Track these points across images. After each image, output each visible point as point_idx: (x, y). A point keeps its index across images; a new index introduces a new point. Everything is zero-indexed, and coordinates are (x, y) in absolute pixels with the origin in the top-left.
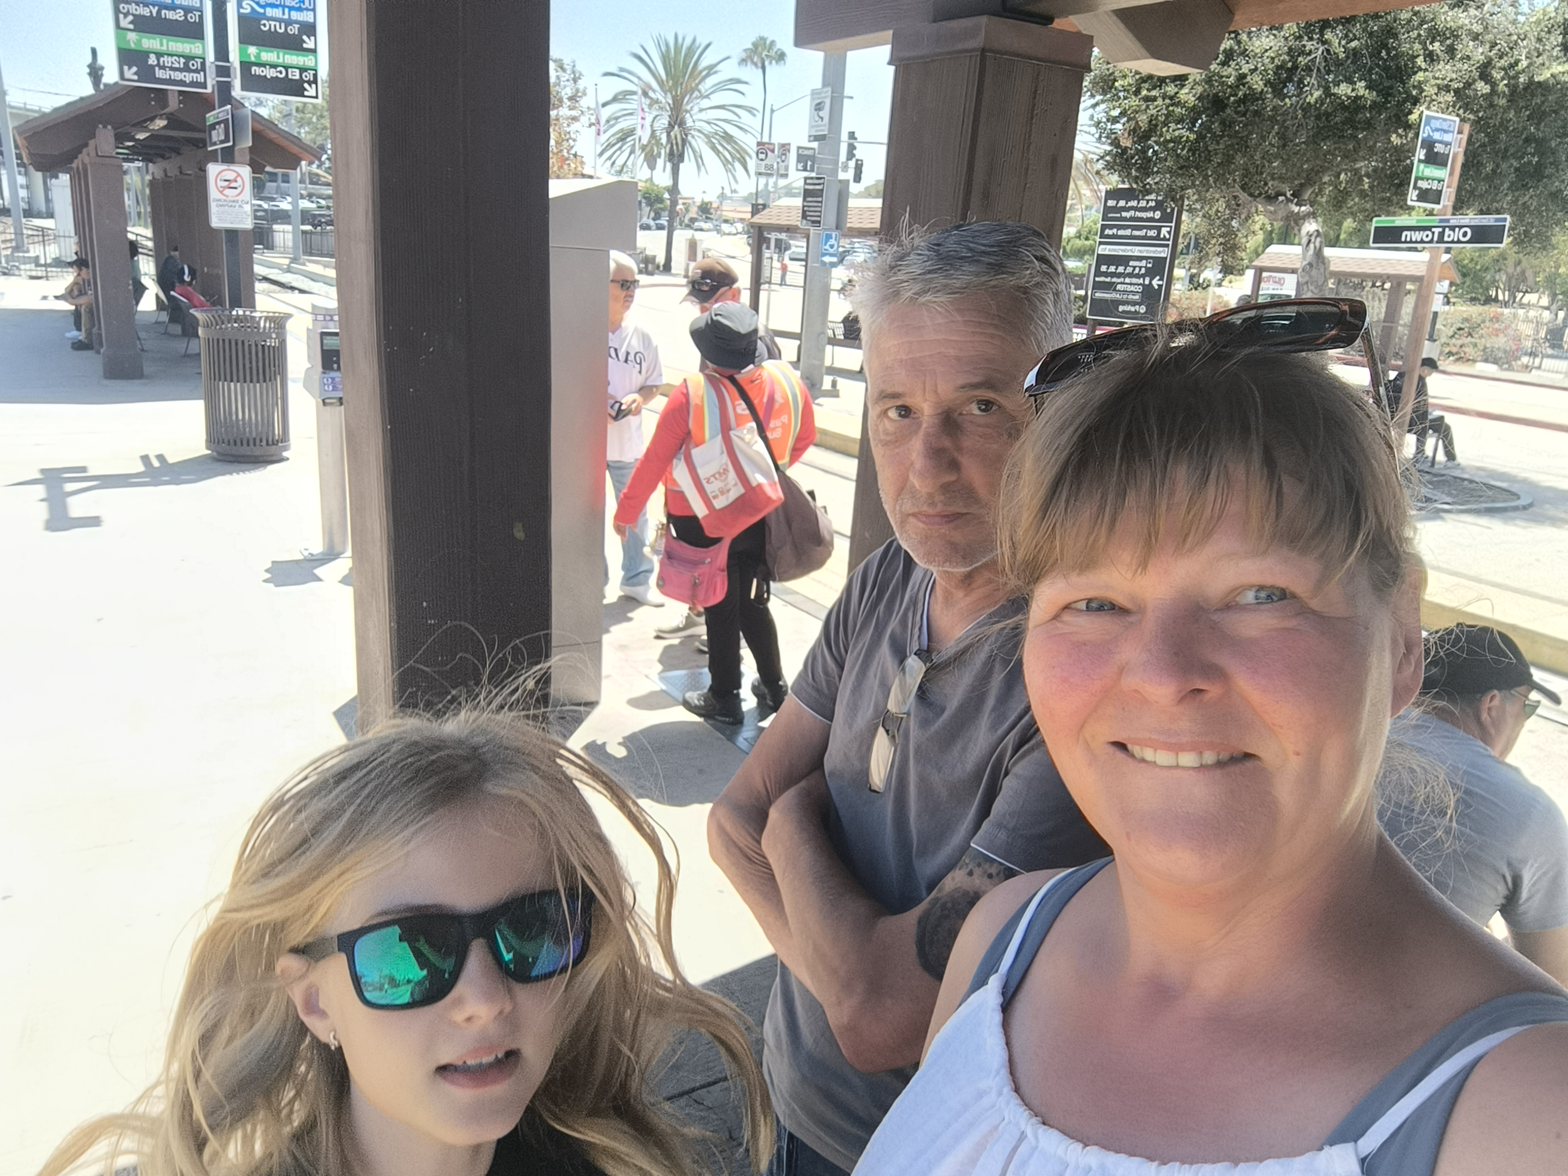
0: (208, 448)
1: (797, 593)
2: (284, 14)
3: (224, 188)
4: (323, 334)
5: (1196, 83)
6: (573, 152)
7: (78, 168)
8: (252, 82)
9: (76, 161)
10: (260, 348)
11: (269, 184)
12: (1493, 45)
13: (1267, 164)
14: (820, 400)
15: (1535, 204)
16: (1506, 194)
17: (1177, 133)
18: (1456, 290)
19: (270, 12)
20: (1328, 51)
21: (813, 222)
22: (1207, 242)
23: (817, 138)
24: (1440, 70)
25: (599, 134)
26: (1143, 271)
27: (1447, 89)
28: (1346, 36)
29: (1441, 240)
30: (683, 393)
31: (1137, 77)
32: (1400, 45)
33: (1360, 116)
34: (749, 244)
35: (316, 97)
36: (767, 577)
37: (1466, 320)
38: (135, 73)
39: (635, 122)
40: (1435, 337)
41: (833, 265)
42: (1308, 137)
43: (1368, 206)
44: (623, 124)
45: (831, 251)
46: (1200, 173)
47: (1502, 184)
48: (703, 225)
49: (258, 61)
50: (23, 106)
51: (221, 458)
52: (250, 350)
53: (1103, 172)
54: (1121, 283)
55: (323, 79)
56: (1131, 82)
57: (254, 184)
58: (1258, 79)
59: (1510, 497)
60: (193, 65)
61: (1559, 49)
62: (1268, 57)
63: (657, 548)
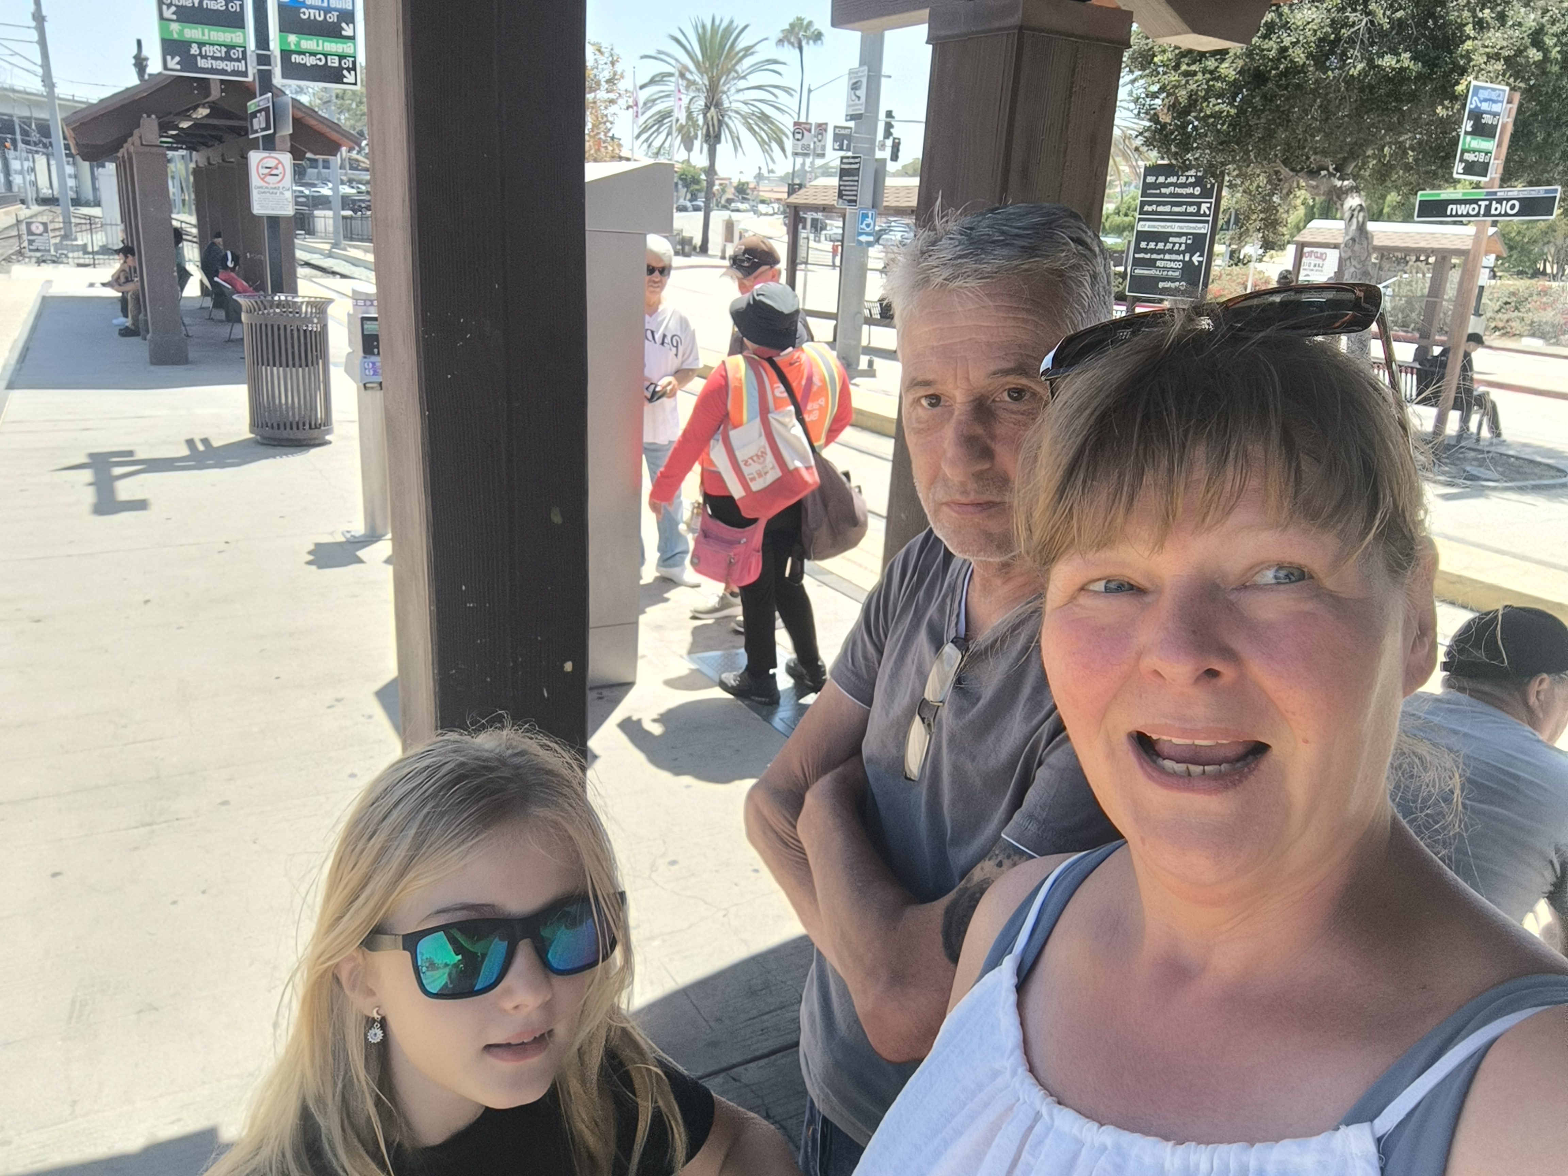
0: (251, 432)
1: (832, 573)
3: (266, 175)
4: (364, 319)
5: (1236, 56)
6: (610, 134)
7: (123, 157)
8: (292, 70)
9: (121, 150)
10: (302, 332)
11: (310, 171)
12: (1545, 11)
13: (1309, 139)
14: (857, 380)
16: (1558, 165)
17: (1217, 108)
18: (1502, 264)
20: (1372, 22)
21: (850, 201)
22: (1248, 218)
23: (852, 117)
24: (1490, 38)
25: (637, 116)
26: (1183, 247)
27: (1497, 57)
28: (1391, 6)
29: (1487, 213)
30: (722, 376)
31: (1177, 51)
32: (1447, 13)
33: (1405, 87)
34: (785, 224)
35: (355, 84)
36: (803, 555)
37: (1513, 294)
38: (178, 63)
39: (672, 103)
40: (1480, 312)
41: (870, 244)
42: (1351, 110)
43: (1413, 179)
44: (660, 106)
45: (868, 230)
46: (1241, 149)
47: (1553, 154)
48: (740, 205)
49: (298, 49)
50: (71, 98)
51: (265, 442)
52: (292, 335)
53: (1141, 149)
54: (1161, 259)
55: (361, 66)
56: (1170, 57)
57: (295, 171)
58: (1300, 52)
59: (1558, 474)
60: (234, 54)
62: (1310, 30)
63: (692, 525)
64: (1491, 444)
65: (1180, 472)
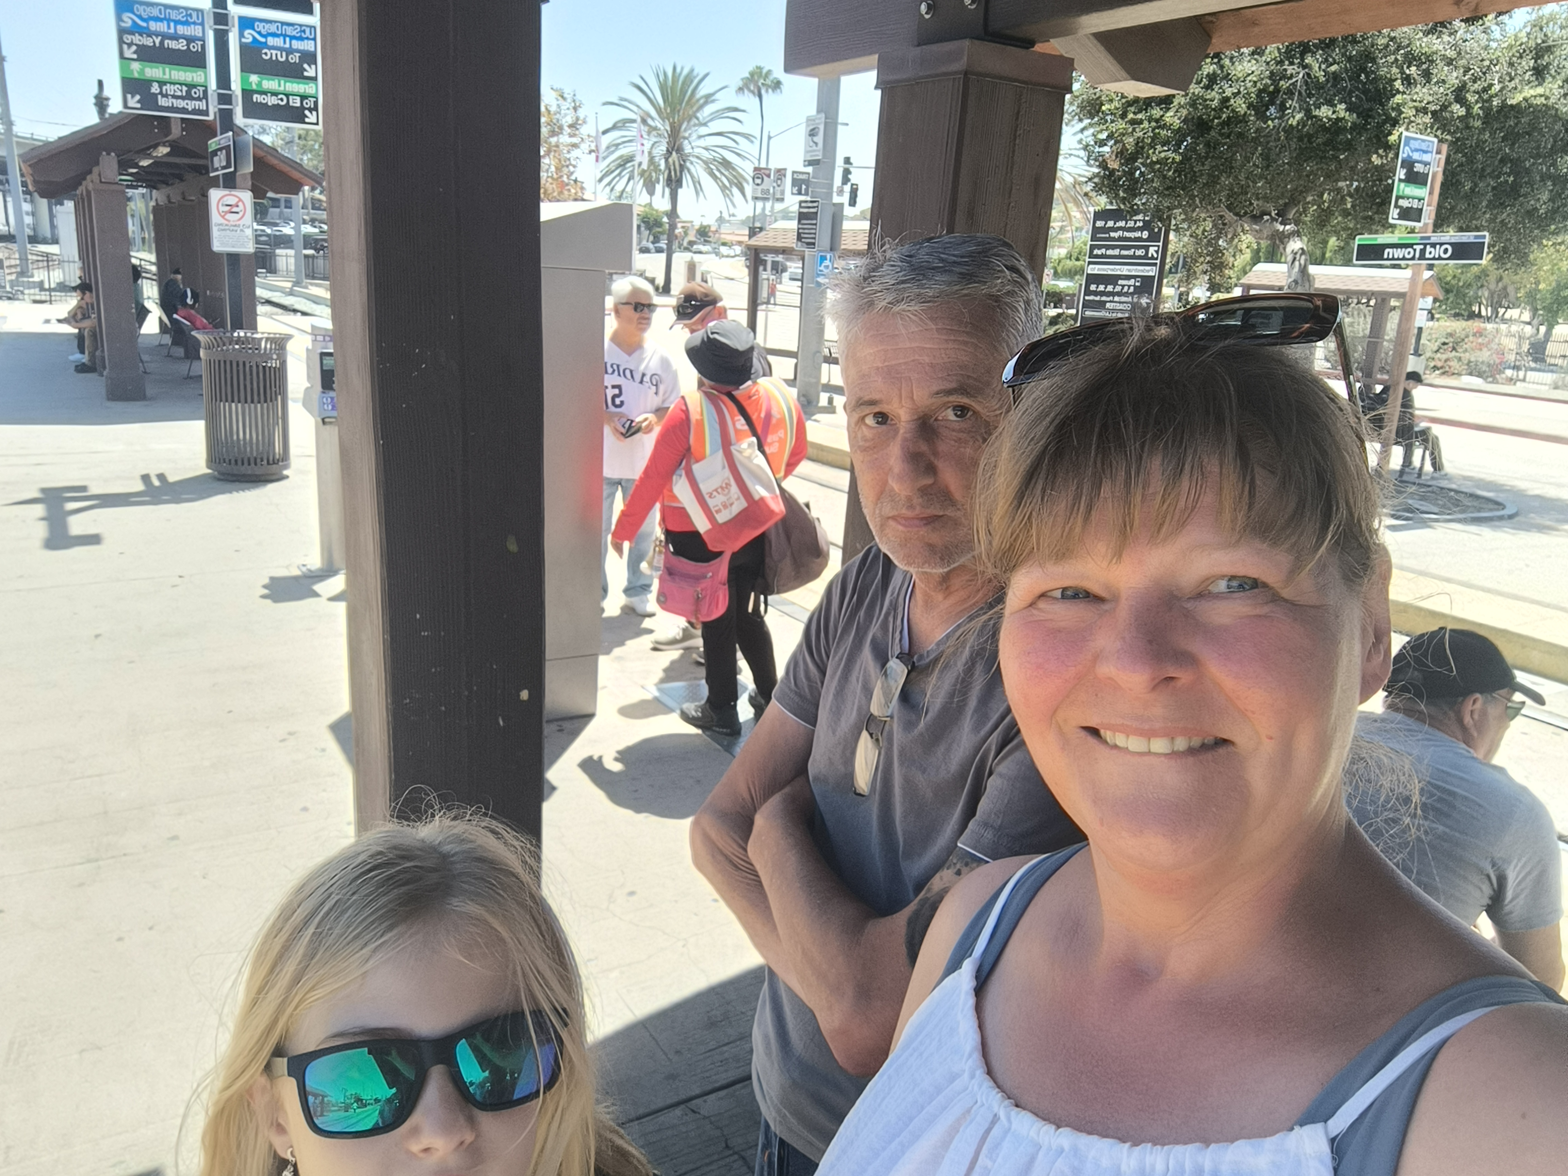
0: (208, 467)
1: (794, 604)
2: (285, 42)
3: (226, 213)
4: (323, 355)
5: (1180, 106)
6: (573, 177)
7: (82, 194)
8: (254, 110)
9: (80, 188)
10: (261, 368)
11: (271, 210)
12: (1467, 70)
13: (1251, 184)
14: (815, 417)
15: (1512, 221)
16: (1485, 213)
17: (1163, 155)
18: (1440, 306)
19: (271, 41)
20: (1308, 75)
21: (808, 244)
22: (1195, 261)
23: (810, 163)
24: (1417, 93)
25: (597, 160)
26: (1132, 289)
27: (1425, 110)
28: (1326, 60)
29: (1422, 257)
30: (682, 410)
31: (1124, 101)
32: (1378, 69)
33: (1341, 137)
34: (747, 267)
35: (317, 124)
36: (767, 590)
37: (1450, 335)
38: (139, 102)
39: (635, 148)
40: (1420, 352)
41: (828, 286)
42: (1291, 158)
43: (1351, 226)
44: (623, 151)
45: (826, 271)
46: (1186, 194)
47: (1480, 202)
48: (701, 247)
49: (260, 89)
50: (29, 136)
51: (222, 477)
52: (251, 371)
53: (1090, 194)
54: (1110, 302)
55: (323, 107)
56: (1118, 106)
57: (256, 209)
58: (1241, 102)
59: (1496, 507)
60: (195, 93)
61: (1531, 73)
62: (1250, 81)
63: (655, 564)
64: (1433, 478)
65: (1136, 484)
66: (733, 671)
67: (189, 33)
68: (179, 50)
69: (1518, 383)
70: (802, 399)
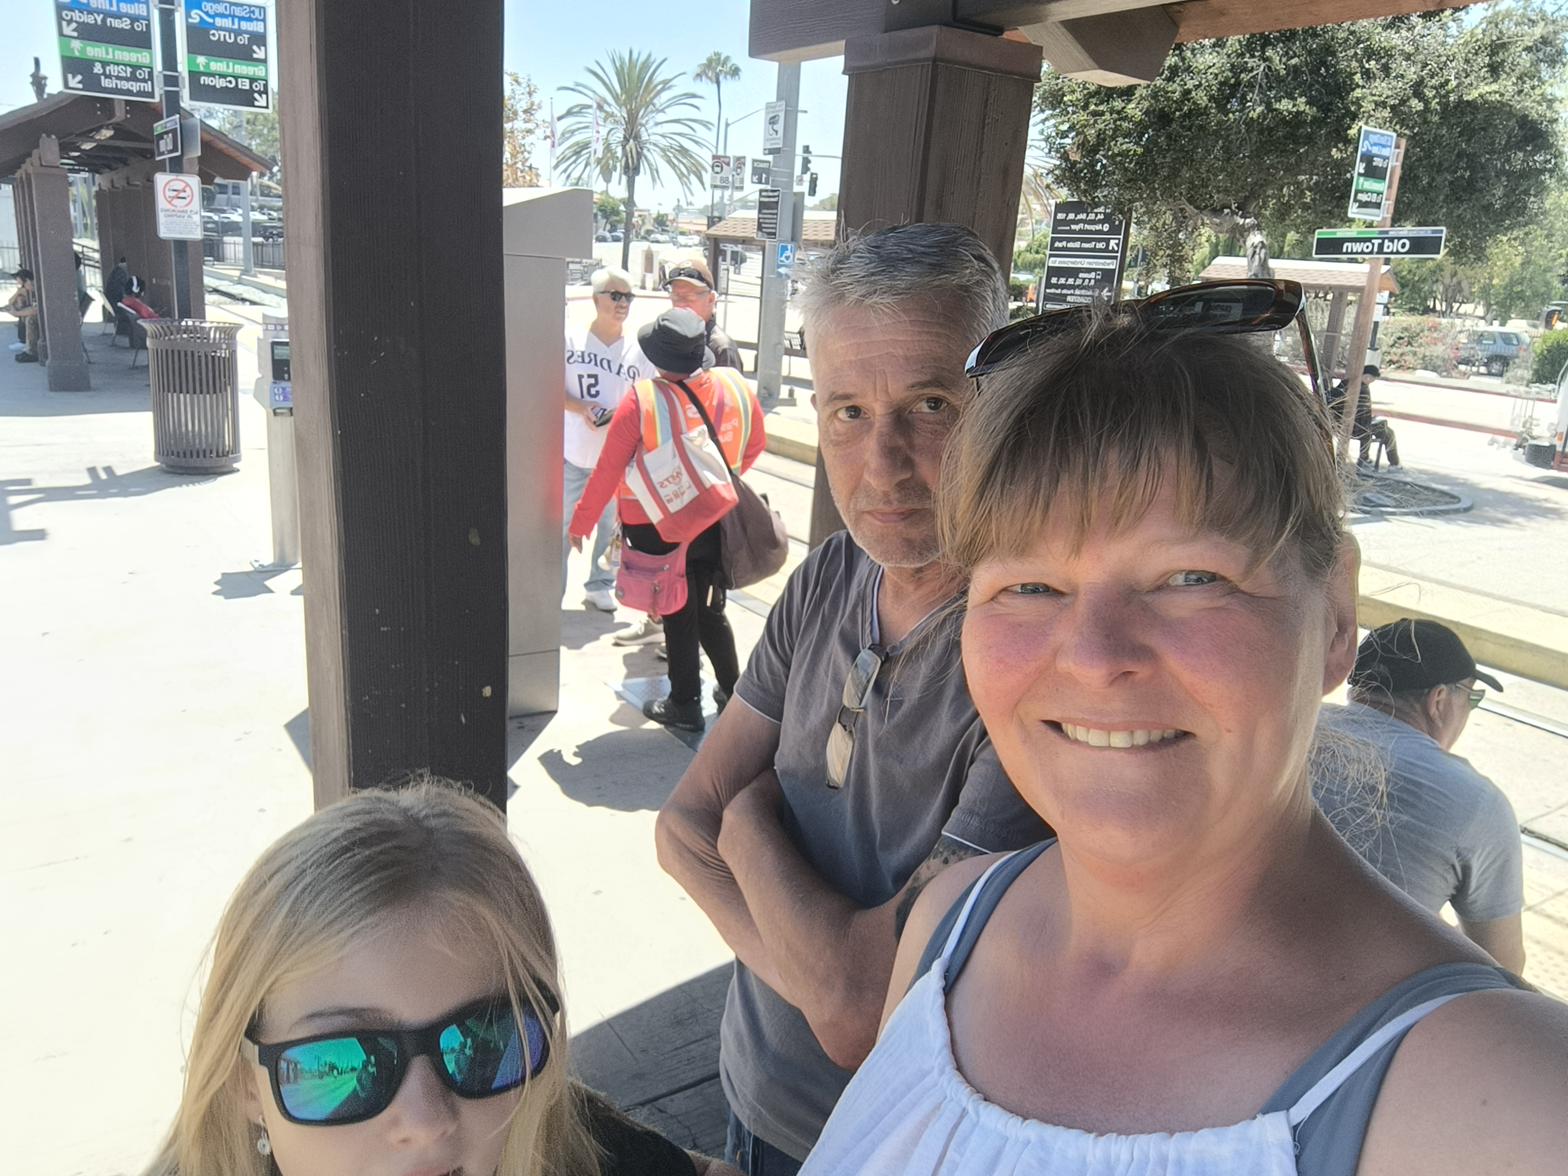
0: (157, 460)
1: (756, 598)
2: (233, 23)
3: (173, 198)
4: (274, 344)
5: (1142, 98)
6: (528, 164)
7: (21, 178)
8: (201, 92)
9: (19, 171)
10: (210, 358)
11: (218, 196)
12: (1425, 65)
13: (1212, 177)
14: (773, 409)
15: (1469, 216)
16: (1442, 207)
17: (1124, 147)
18: (1395, 301)
19: (219, 22)
20: (1269, 68)
21: (769, 234)
22: (1155, 254)
23: (771, 152)
24: (1376, 87)
25: (553, 146)
26: (1093, 282)
27: (1384, 105)
28: (1287, 53)
29: (1381, 251)
30: (632, 400)
31: (1085, 92)
32: (1338, 62)
33: (1301, 130)
34: (706, 257)
35: (267, 107)
36: (724, 584)
37: (1406, 329)
38: (80, 82)
39: (590, 135)
40: (1376, 347)
41: (789, 276)
42: (1252, 151)
43: (1310, 218)
44: (579, 137)
45: (787, 262)
46: (1148, 187)
47: (1437, 197)
48: (659, 237)
49: (207, 71)
51: (170, 470)
52: (200, 361)
53: (1052, 186)
54: (1071, 295)
55: (273, 92)
56: (1079, 97)
57: (203, 196)
58: (1203, 95)
59: (1452, 500)
60: (140, 74)
61: (1486, 69)
62: (1211, 74)
63: (613, 559)
64: (1389, 472)
65: (1093, 477)
66: (696, 666)
67: (133, 12)
68: (122, 29)
69: (1472, 378)
70: (763, 391)
